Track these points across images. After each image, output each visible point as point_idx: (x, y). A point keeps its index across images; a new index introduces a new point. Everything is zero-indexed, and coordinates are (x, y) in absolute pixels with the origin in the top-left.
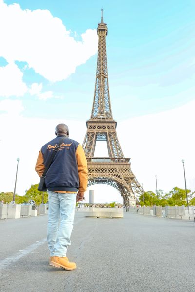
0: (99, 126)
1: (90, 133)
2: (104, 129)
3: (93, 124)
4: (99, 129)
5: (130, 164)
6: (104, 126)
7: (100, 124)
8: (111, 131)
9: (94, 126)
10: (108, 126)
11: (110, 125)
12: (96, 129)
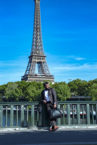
0: (38, 58)
1: (34, 61)
2: (40, 59)
3: (35, 57)
4: (38, 59)
5: (54, 78)
6: (40, 58)
7: (38, 57)
8: (44, 61)
9: (36, 58)
10: (42, 58)
11: (43, 58)
12: (37, 59)
